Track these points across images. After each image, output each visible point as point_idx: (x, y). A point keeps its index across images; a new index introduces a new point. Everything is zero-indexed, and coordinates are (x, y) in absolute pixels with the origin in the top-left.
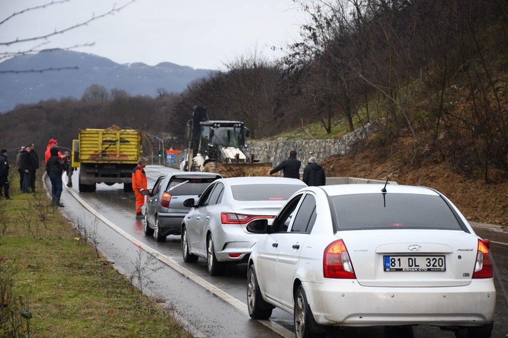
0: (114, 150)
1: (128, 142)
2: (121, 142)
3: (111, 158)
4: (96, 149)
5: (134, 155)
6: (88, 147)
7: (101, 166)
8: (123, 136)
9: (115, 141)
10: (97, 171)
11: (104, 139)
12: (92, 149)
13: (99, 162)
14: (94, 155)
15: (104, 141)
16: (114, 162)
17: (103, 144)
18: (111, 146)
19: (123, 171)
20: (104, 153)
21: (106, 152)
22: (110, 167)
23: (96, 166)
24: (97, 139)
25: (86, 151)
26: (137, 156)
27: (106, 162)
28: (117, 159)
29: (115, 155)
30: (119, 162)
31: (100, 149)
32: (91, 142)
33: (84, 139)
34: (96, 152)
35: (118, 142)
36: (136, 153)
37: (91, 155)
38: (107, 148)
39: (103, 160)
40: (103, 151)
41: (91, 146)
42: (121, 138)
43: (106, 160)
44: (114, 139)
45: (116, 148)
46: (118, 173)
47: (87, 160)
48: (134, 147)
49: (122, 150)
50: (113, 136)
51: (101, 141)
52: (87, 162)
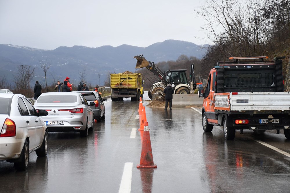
0: (126, 82)
1: (132, 79)
2: (128, 79)
3: (124, 86)
4: (118, 82)
5: (134, 85)
6: (114, 81)
7: (120, 90)
8: (129, 76)
9: (126, 79)
10: (119, 92)
11: (121, 78)
12: (116, 82)
13: (119, 88)
14: (117, 85)
15: (121, 79)
16: (125, 88)
17: (121, 80)
18: (124, 81)
19: (130, 92)
20: (121, 84)
21: (122, 83)
22: (124, 90)
23: (118, 90)
24: (118, 78)
25: (113, 83)
26: (136, 85)
27: (122, 88)
28: (126, 86)
29: (126, 85)
30: (128, 88)
31: (119, 82)
32: (116, 79)
33: (112, 78)
34: (118, 83)
35: (127, 79)
36: (135, 84)
37: (116, 85)
38: (122, 82)
39: (121, 87)
40: (121, 83)
41: (115, 81)
42: (128, 77)
43: (122, 87)
44: (126, 78)
45: (126, 81)
46: (128, 93)
47: (114, 87)
48: (134, 81)
49: (129, 82)
50: (125, 76)
51: (120, 79)
52: (114, 88)
